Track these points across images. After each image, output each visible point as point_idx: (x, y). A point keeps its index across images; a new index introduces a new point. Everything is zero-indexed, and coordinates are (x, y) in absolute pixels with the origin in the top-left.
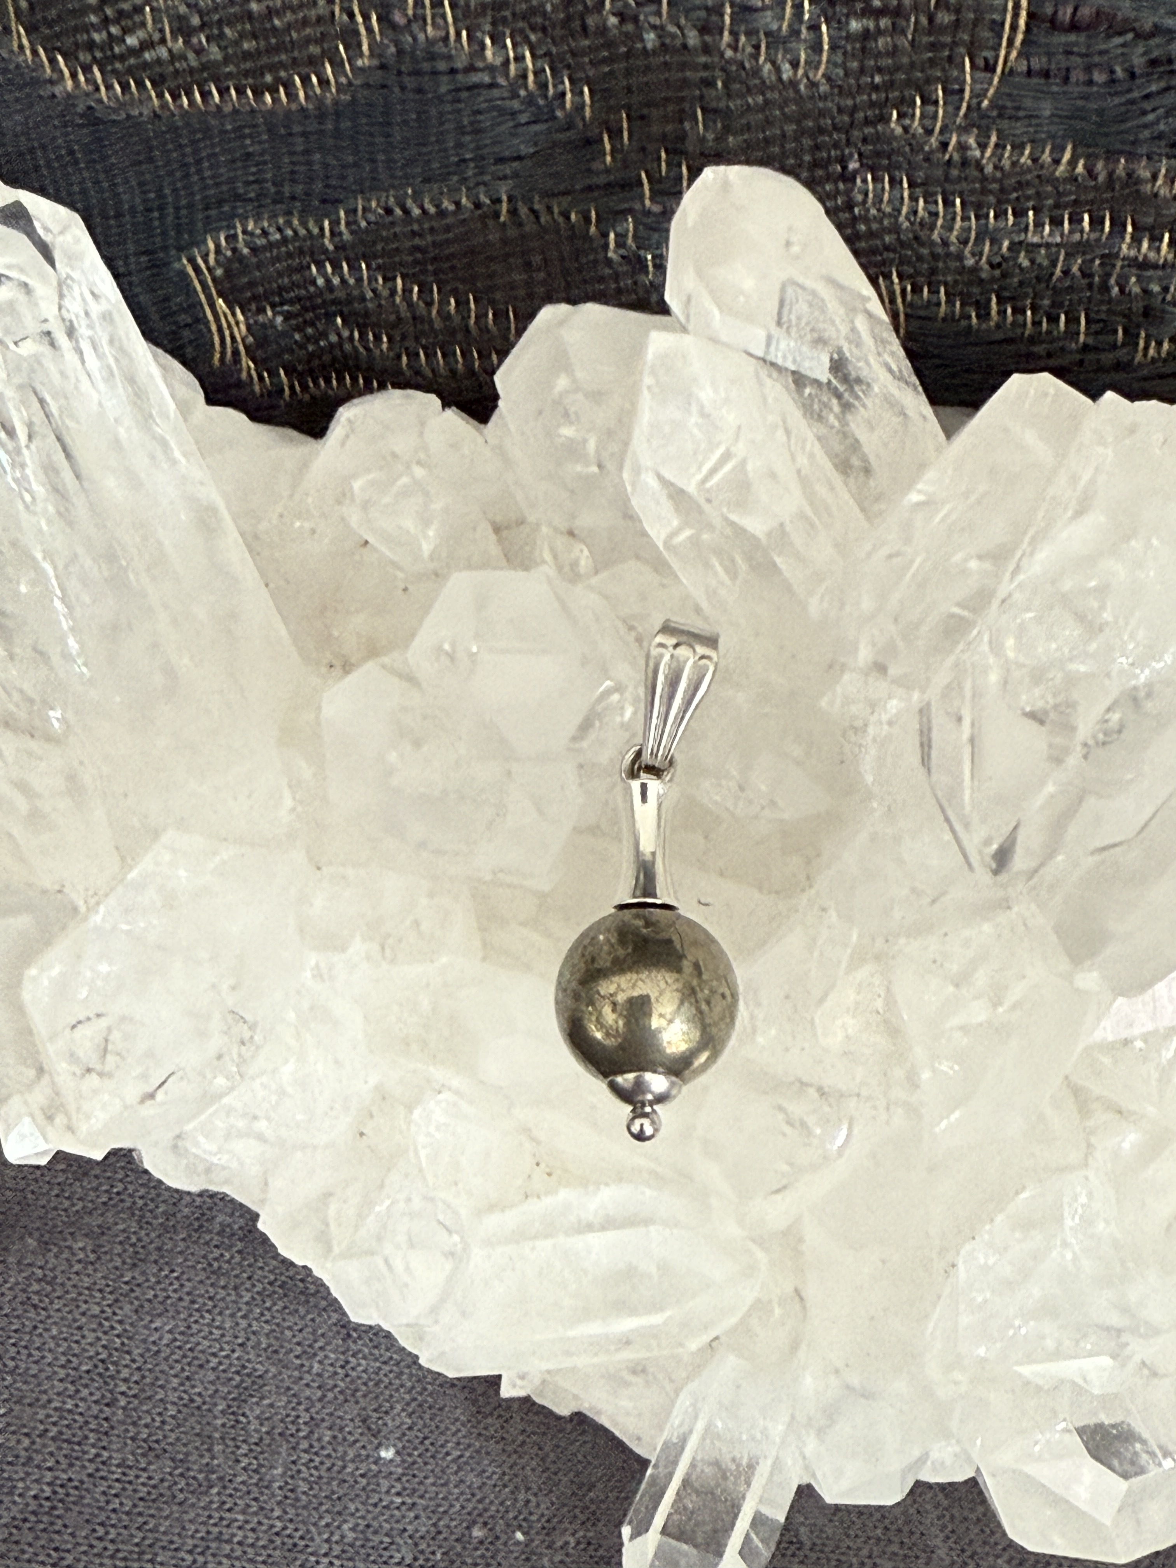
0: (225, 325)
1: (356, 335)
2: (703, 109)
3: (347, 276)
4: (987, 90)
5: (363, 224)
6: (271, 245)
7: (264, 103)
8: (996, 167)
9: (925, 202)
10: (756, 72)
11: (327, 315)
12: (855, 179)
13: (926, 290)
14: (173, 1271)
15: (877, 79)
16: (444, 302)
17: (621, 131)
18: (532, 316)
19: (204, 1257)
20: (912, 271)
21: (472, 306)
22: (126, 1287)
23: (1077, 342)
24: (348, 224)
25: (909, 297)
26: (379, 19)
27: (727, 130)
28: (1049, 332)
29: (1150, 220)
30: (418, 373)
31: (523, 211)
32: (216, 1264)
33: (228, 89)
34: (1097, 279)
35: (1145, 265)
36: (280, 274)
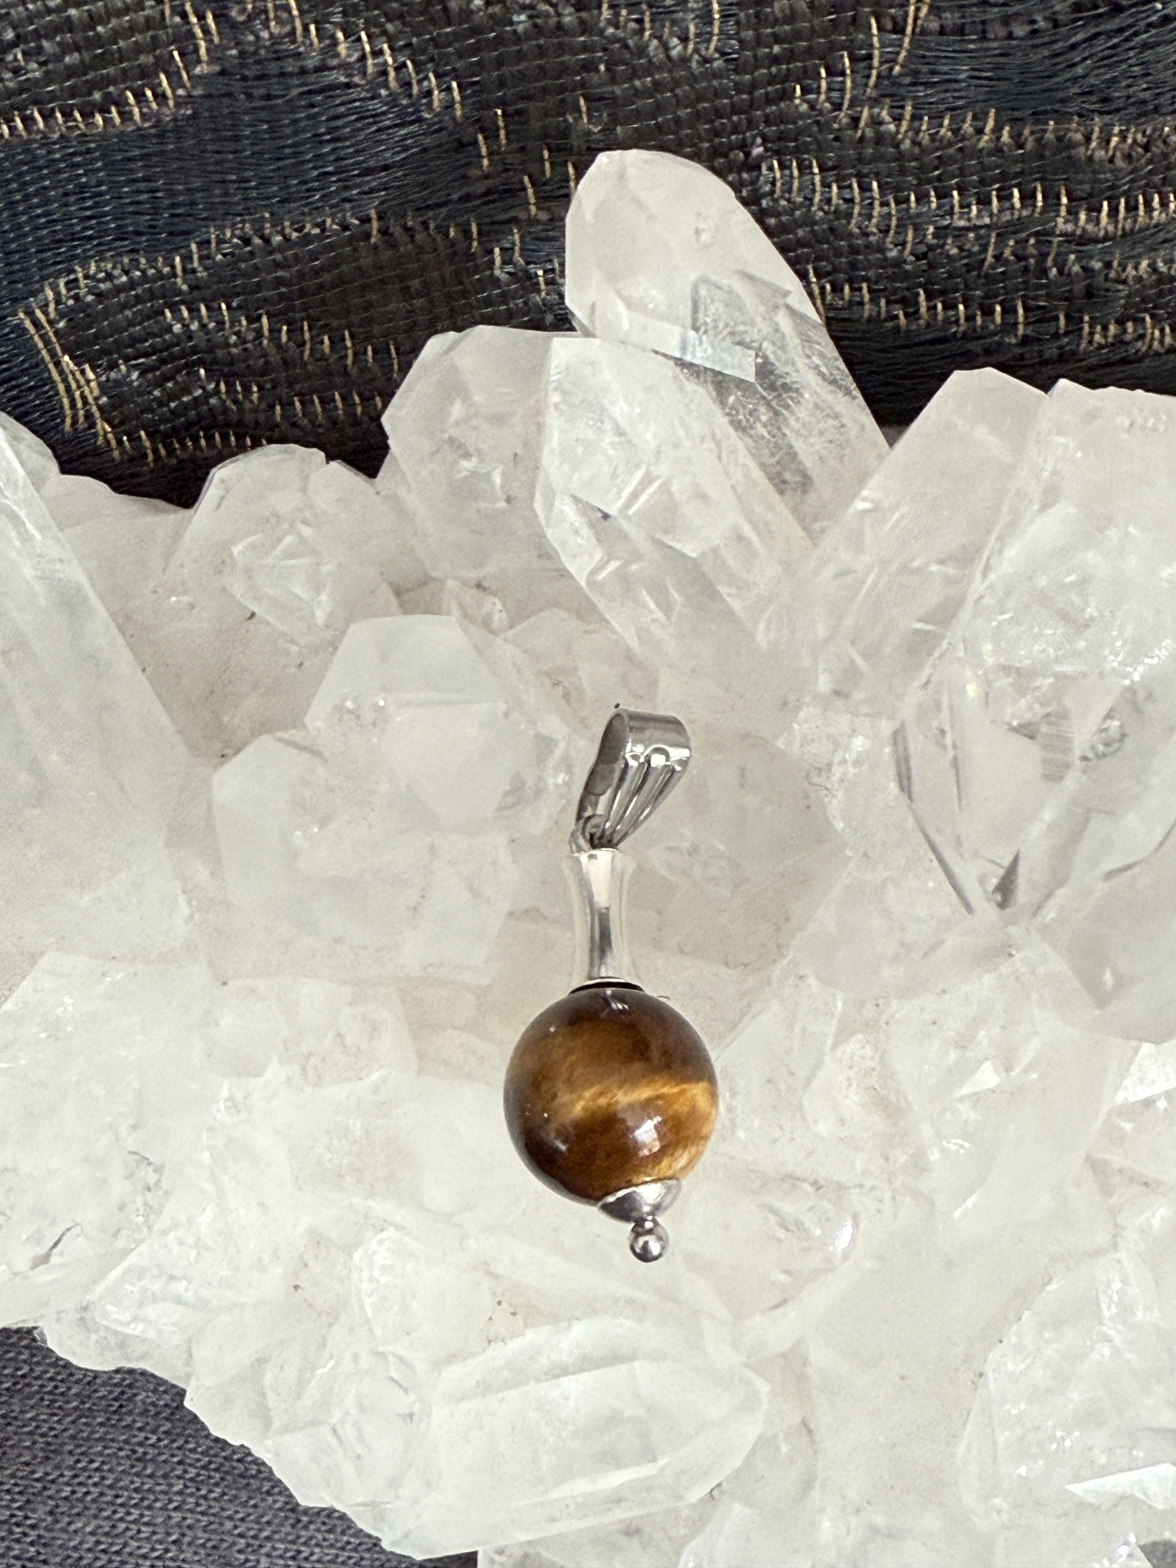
0: (74, 386)
1: (223, 387)
2: (586, 100)
3: (205, 320)
4: (898, 53)
5: (219, 257)
6: (119, 290)
7: (96, 126)
8: (914, 143)
9: (839, 188)
10: (642, 50)
11: (186, 366)
12: (759, 168)
13: (847, 289)
14: (92, 1461)
15: (776, 49)
16: (316, 341)
17: (497, 129)
18: (416, 350)
19: (126, 1442)
20: (829, 268)
21: (349, 343)
22: (39, 1485)
23: (1016, 336)
24: (201, 258)
25: (829, 298)
26: (215, 17)
27: (615, 120)
28: (984, 327)
29: (1087, 187)
30: (294, 425)
31: (396, 230)
32: (141, 1450)
33: (53, 110)
34: (1032, 261)
35: (1084, 240)
36: (131, 323)
